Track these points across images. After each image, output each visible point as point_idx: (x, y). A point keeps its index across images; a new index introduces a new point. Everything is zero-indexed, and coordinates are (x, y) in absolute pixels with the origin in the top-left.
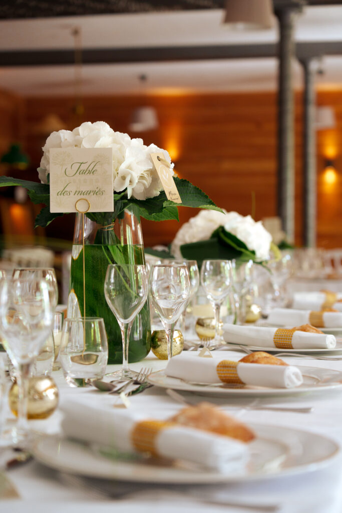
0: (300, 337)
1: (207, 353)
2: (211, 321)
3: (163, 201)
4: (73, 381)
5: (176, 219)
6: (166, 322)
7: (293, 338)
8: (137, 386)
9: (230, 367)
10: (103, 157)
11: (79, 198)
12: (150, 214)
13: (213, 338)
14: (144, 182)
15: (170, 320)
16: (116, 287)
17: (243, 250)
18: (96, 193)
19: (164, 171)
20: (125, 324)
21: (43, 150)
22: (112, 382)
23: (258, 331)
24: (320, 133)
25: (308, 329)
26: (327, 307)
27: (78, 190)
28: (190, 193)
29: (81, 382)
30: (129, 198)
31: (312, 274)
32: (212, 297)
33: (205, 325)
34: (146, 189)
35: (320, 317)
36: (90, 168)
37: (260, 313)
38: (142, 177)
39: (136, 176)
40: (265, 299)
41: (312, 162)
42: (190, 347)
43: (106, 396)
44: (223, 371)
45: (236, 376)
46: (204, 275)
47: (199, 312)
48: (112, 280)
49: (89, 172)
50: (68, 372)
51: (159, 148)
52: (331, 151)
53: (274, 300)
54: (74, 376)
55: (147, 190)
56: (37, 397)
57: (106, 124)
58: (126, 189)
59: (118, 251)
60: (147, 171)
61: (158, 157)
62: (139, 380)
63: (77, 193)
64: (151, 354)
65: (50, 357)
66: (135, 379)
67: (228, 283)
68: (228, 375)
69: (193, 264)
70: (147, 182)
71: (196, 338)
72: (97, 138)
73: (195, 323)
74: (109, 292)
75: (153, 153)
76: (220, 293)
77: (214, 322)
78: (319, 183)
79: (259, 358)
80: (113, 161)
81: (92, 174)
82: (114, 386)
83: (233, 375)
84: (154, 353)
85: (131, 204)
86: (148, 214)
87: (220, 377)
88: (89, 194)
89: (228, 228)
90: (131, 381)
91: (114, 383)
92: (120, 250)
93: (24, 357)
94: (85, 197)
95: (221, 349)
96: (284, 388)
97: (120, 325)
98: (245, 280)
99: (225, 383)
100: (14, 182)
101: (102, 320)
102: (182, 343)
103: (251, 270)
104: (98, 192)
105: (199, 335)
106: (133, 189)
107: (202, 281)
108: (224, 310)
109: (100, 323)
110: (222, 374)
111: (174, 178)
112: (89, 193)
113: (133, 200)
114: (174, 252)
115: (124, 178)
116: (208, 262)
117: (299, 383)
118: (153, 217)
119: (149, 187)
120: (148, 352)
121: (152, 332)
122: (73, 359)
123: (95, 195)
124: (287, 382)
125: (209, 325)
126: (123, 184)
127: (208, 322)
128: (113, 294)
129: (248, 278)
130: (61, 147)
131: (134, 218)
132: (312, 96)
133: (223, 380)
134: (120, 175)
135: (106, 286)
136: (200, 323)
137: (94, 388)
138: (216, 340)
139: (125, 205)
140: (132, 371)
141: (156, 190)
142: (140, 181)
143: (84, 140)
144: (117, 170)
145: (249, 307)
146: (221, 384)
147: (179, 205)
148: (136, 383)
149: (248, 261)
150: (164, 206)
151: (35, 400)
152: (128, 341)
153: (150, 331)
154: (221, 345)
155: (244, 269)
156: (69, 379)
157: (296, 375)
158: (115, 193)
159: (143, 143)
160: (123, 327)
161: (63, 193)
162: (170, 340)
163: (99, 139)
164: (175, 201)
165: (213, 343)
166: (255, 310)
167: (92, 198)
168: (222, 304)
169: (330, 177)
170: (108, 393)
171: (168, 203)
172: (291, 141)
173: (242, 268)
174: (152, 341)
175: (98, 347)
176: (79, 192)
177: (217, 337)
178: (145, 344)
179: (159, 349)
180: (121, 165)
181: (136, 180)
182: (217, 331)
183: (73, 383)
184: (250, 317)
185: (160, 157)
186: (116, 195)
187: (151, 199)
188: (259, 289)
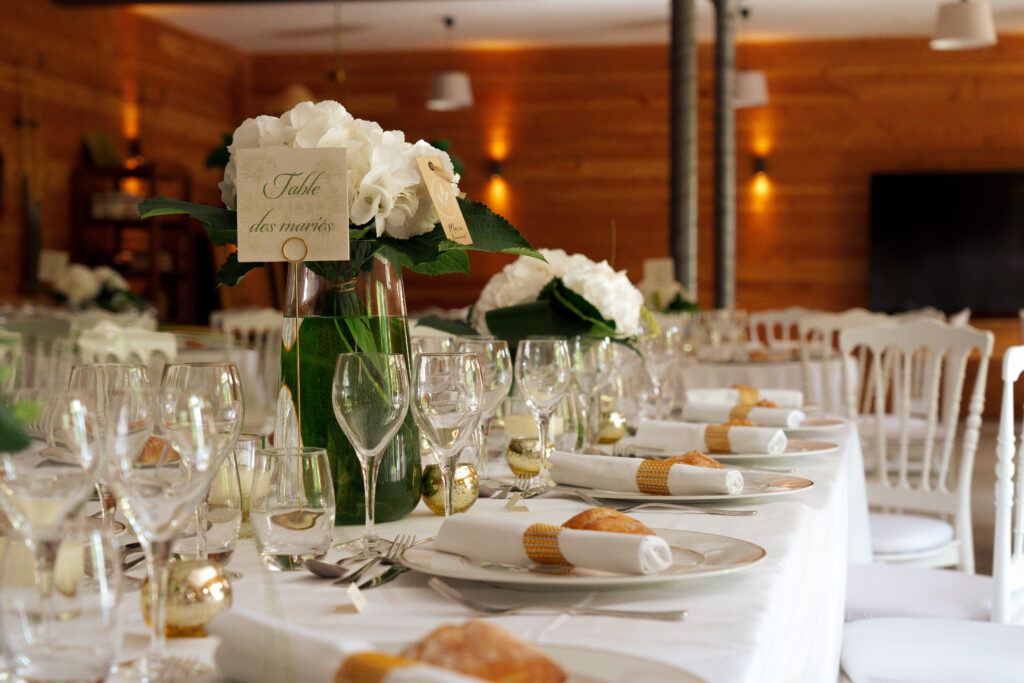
0: (682, 475)
1: (521, 502)
2: (535, 444)
3: (440, 240)
4: (273, 560)
5: (463, 271)
6: (441, 453)
7: (669, 476)
8: (386, 568)
9: (547, 536)
10: (331, 163)
11: (286, 237)
12: (416, 263)
13: (535, 473)
14: (406, 207)
15: (450, 451)
16: (353, 393)
17: (592, 320)
18: (318, 227)
19: (441, 188)
20: (368, 457)
21: (229, 151)
22: (340, 562)
23: (609, 464)
24: (743, 114)
25: (697, 459)
26: (738, 416)
27: (287, 222)
28: (488, 226)
29: (286, 562)
30: (379, 235)
31: (726, 353)
32: (534, 404)
33: (524, 451)
34: (408, 218)
35: (724, 435)
36: (308, 184)
37: (624, 424)
38: (402, 199)
39: (390, 195)
40: (636, 400)
41: (730, 161)
42: (493, 491)
43: (327, 589)
44: (534, 543)
45: (556, 551)
46: (522, 367)
47: (514, 428)
48: (346, 383)
49: (307, 191)
50: (266, 543)
51: (433, 148)
52: (762, 145)
53: (652, 401)
54: (274, 551)
55: (411, 221)
56: (191, 596)
57: (340, 105)
58: (373, 219)
59: (363, 326)
60: (410, 188)
61: (430, 163)
62: (390, 557)
63: (284, 228)
64: (422, 506)
65: (233, 517)
66: (384, 555)
67: (562, 377)
68: (544, 550)
69: (502, 348)
70: (411, 208)
71: (509, 472)
72: (321, 131)
73: (507, 445)
74: (341, 401)
75: (420, 156)
76: (549, 396)
77: (538, 447)
78: (743, 199)
79: (598, 519)
80: (349, 172)
81: (310, 194)
82: (345, 570)
83: (552, 551)
84: (428, 504)
85: (384, 246)
86: (411, 263)
87: (529, 553)
88: (306, 229)
89: (567, 282)
90: (378, 559)
91: (343, 566)
92: (366, 325)
93: (161, 529)
94: (298, 234)
95: (547, 494)
96: (639, 574)
97: (361, 459)
98: (598, 370)
99: (539, 564)
100: (177, 208)
101: (324, 452)
102: (475, 486)
103: (607, 353)
104: (322, 226)
105: (512, 467)
106: (386, 220)
107: (518, 377)
108: (556, 425)
109: (321, 458)
110: (532, 548)
111: (459, 200)
112: (306, 227)
113: (386, 239)
114: (477, 322)
115: (369, 201)
116: (528, 343)
117: (665, 565)
118: (424, 268)
119: (414, 217)
120: (416, 503)
121: (423, 468)
122: (275, 520)
123: (317, 230)
124: (643, 563)
125: (531, 451)
126: (368, 210)
127: (528, 445)
128: (348, 404)
129: (603, 367)
130: (258, 146)
131: (391, 269)
132: (730, 53)
133: (534, 559)
134: (362, 196)
135: (334, 391)
136: (515, 448)
137: (309, 573)
138: (541, 477)
139: (374, 248)
140: (381, 539)
141: (427, 220)
142: (400, 205)
143: (298, 134)
144: (357, 186)
145: (606, 415)
146: (532, 566)
147: (468, 248)
148: (385, 562)
149: (603, 339)
150: (440, 250)
151: (188, 602)
152: (374, 485)
153: (419, 467)
154: (548, 488)
155: (596, 352)
156: (266, 556)
157: (661, 551)
158: (352, 226)
159: (404, 139)
160: (365, 462)
161: (260, 227)
162: (448, 483)
163: (325, 133)
164: (459, 241)
165: (534, 483)
166: (617, 420)
167: (312, 237)
168: (550, 415)
169: (761, 187)
170: (331, 582)
171: (447, 245)
172: (693, 127)
173: (592, 350)
174: (424, 483)
175: (317, 500)
176: (289, 225)
177: (544, 472)
178: (410, 487)
179: (436, 498)
180: (363, 176)
181: (391, 205)
182: (542, 462)
183: (274, 564)
184: (608, 433)
185: (434, 164)
186: (355, 230)
187: (419, 236)
188: (624, 383)
